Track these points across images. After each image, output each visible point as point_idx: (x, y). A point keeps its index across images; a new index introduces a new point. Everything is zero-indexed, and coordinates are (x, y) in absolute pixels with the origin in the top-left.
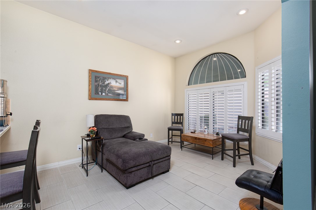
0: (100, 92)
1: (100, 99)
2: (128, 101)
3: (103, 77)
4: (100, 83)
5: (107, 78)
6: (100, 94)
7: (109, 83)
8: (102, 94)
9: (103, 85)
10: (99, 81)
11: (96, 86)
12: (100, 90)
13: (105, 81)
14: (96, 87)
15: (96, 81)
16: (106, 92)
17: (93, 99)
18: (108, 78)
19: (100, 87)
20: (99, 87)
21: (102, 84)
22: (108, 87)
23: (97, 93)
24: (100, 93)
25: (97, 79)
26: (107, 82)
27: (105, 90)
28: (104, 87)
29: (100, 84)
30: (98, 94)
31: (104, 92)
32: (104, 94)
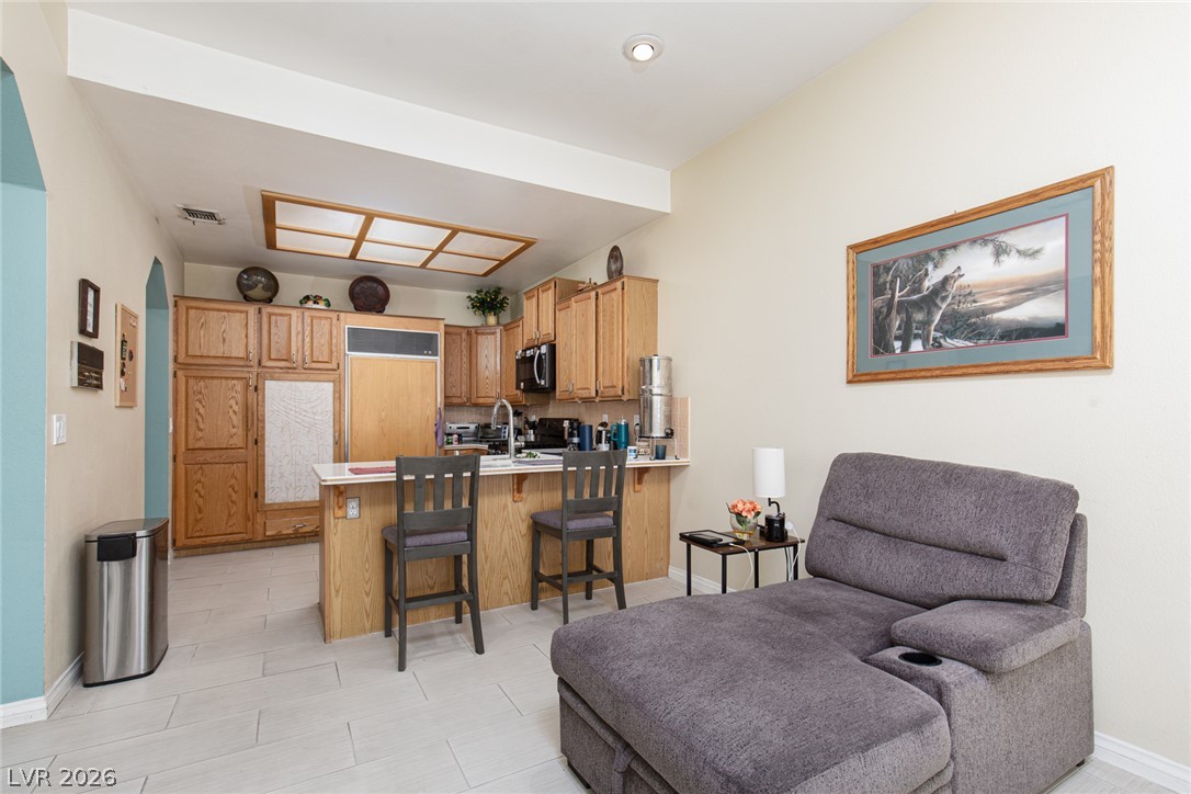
0: (897, 338)
1: (892, 376)
2: (1105, 367)
3: (911, 257)
4: (897, 294)
5: (935, 254)
6: (898, 351)
7: (946, 280)
8: (905, 348)
9: (915, 297)
10: (893, 282)
11: (877, 313)
12: (899, 328)
13: (926, 274)
14: (877, 318)
15: (878, 290)
16: (933, 333)
17: (863, 378)
18: (942, 250)
19: (898, 313)
20: (894, 312)
21: (908, 295)
22: (944, 299)
23: (881, 344)
24: (898, 345)
25: (881, 280)
26: (934, 277)
27: (926, 323)
28: (920, 309)
29: (896, 299)
30: (889, 349)
31: (917, 336)
32: (917, 346)
